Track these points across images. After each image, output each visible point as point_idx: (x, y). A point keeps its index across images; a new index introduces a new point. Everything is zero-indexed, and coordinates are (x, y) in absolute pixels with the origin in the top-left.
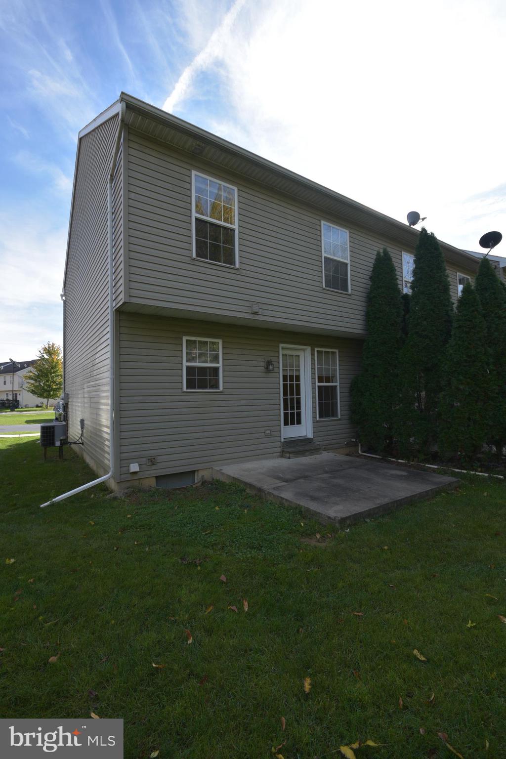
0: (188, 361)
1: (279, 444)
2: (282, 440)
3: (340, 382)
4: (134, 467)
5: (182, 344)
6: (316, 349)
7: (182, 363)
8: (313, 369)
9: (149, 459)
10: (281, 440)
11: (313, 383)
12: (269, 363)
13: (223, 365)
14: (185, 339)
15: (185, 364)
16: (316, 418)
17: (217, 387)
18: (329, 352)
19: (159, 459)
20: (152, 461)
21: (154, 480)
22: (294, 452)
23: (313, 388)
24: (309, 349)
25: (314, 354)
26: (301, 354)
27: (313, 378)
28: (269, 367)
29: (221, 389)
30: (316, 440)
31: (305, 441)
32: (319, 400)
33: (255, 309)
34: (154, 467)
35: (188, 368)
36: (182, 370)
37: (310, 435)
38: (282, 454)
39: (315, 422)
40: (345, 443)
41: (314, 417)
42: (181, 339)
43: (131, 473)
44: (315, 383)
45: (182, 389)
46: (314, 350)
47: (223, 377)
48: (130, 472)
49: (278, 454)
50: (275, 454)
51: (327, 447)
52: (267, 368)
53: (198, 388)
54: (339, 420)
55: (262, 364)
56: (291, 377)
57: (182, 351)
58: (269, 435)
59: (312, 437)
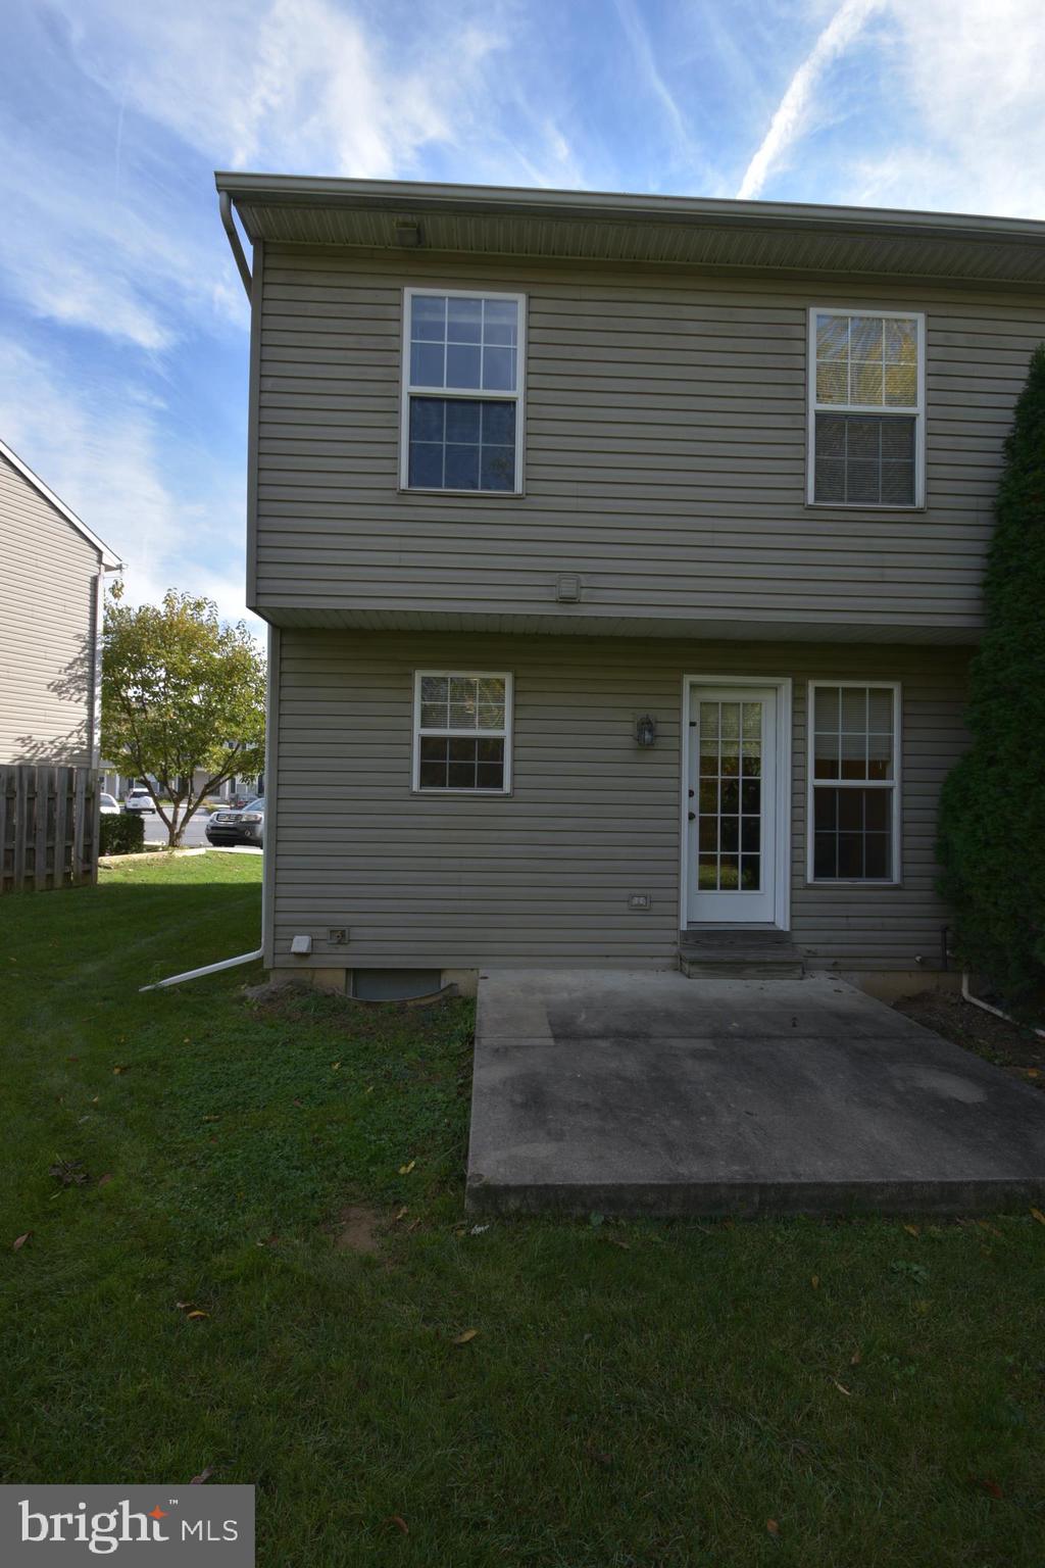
0: (424, 725)
1: (673, 936)
2: (684, 927)
3: (902, 775)
4: (301, 944)
5: (411, 689)
6: (812, 685)
7: (411, 730)
8: (798, 738)
9: (331, 932)
10: (678, 924)
11: (798, 780)
12: (647, 725)
13: (514, 733)
14: (418, 675)
15: (419, 731)
16: (804, 876)
17: (499, 784)
18: (864, 689)
19: (355, 933)
20: (341, 937)
21: (342, 975)
22: (706, 963)
23: (797, 793)
24: (786, 685)
25: (804, 699)
26: (767, 699)
27: (797, 766)
28: (649, 736)
29: (507, 788)
30: (798, 936)
31: (766, 937)
32: (817, 827)
33: (568, 589)
34: (342, 949)
35: (425, 741)
36: (410, 744)
37: (783, 923)
38: (679, 966)
39: (797, 886)
40: (918, 958)
41: (796, 874)
42: (410, 676)
43: (295, 953)
44: (805, 780)
45: (409, 786)
46: (804, 687)
47: (514, 761)
48: (293, 950)
49: (669, 960)
50: (659, 960)
51: (842, 961)
52: (639, 739)
53: (450, 786)
54: (896, 888)
55: (630, 728)
56: (730, 765)
57: (411, 702)
58: (643, 911)
59: (788, 929)
